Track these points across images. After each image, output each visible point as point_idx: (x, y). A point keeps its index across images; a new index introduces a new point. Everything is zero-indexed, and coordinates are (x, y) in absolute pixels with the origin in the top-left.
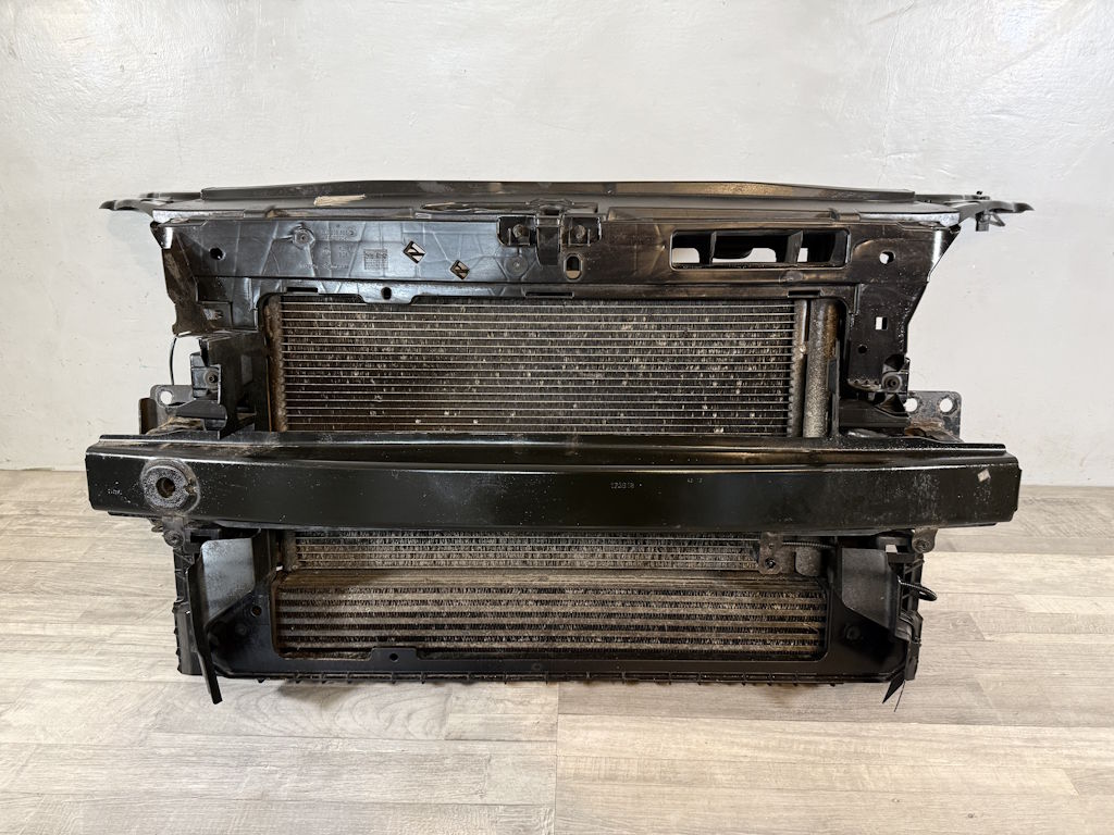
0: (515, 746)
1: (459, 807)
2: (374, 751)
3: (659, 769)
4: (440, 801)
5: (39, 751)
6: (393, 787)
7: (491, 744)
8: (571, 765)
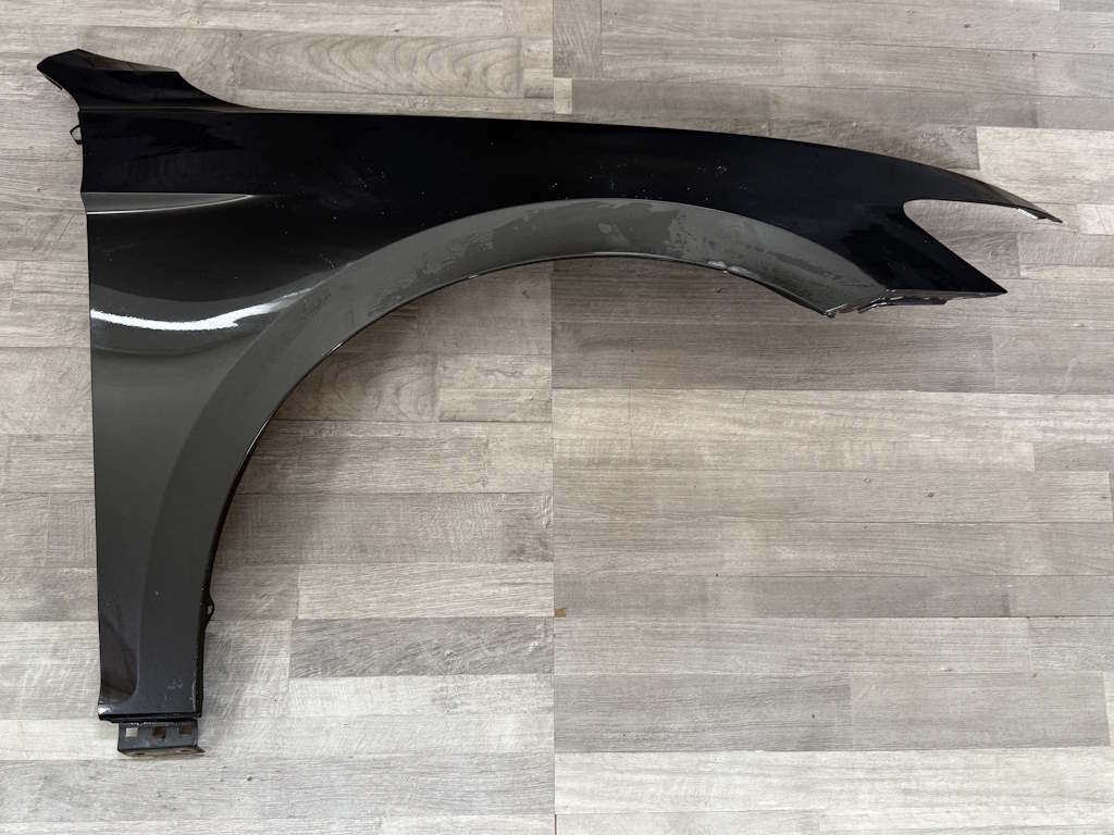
0: (511, 428)
1: (464, 497)
2: (369, 435)
3: (650, 451)
4: (445, 490)
5: (14, 444)
6: (397, 477)
7: (487, 427)
8: (567, 448)
